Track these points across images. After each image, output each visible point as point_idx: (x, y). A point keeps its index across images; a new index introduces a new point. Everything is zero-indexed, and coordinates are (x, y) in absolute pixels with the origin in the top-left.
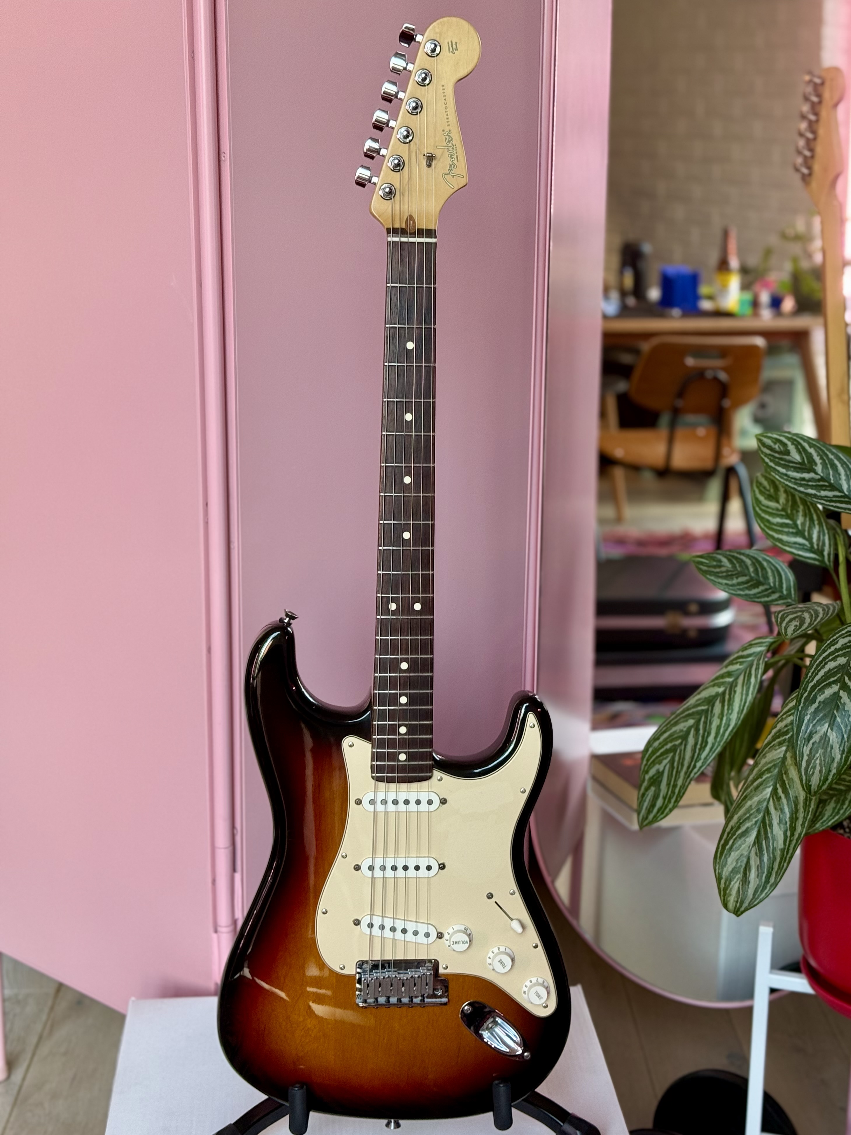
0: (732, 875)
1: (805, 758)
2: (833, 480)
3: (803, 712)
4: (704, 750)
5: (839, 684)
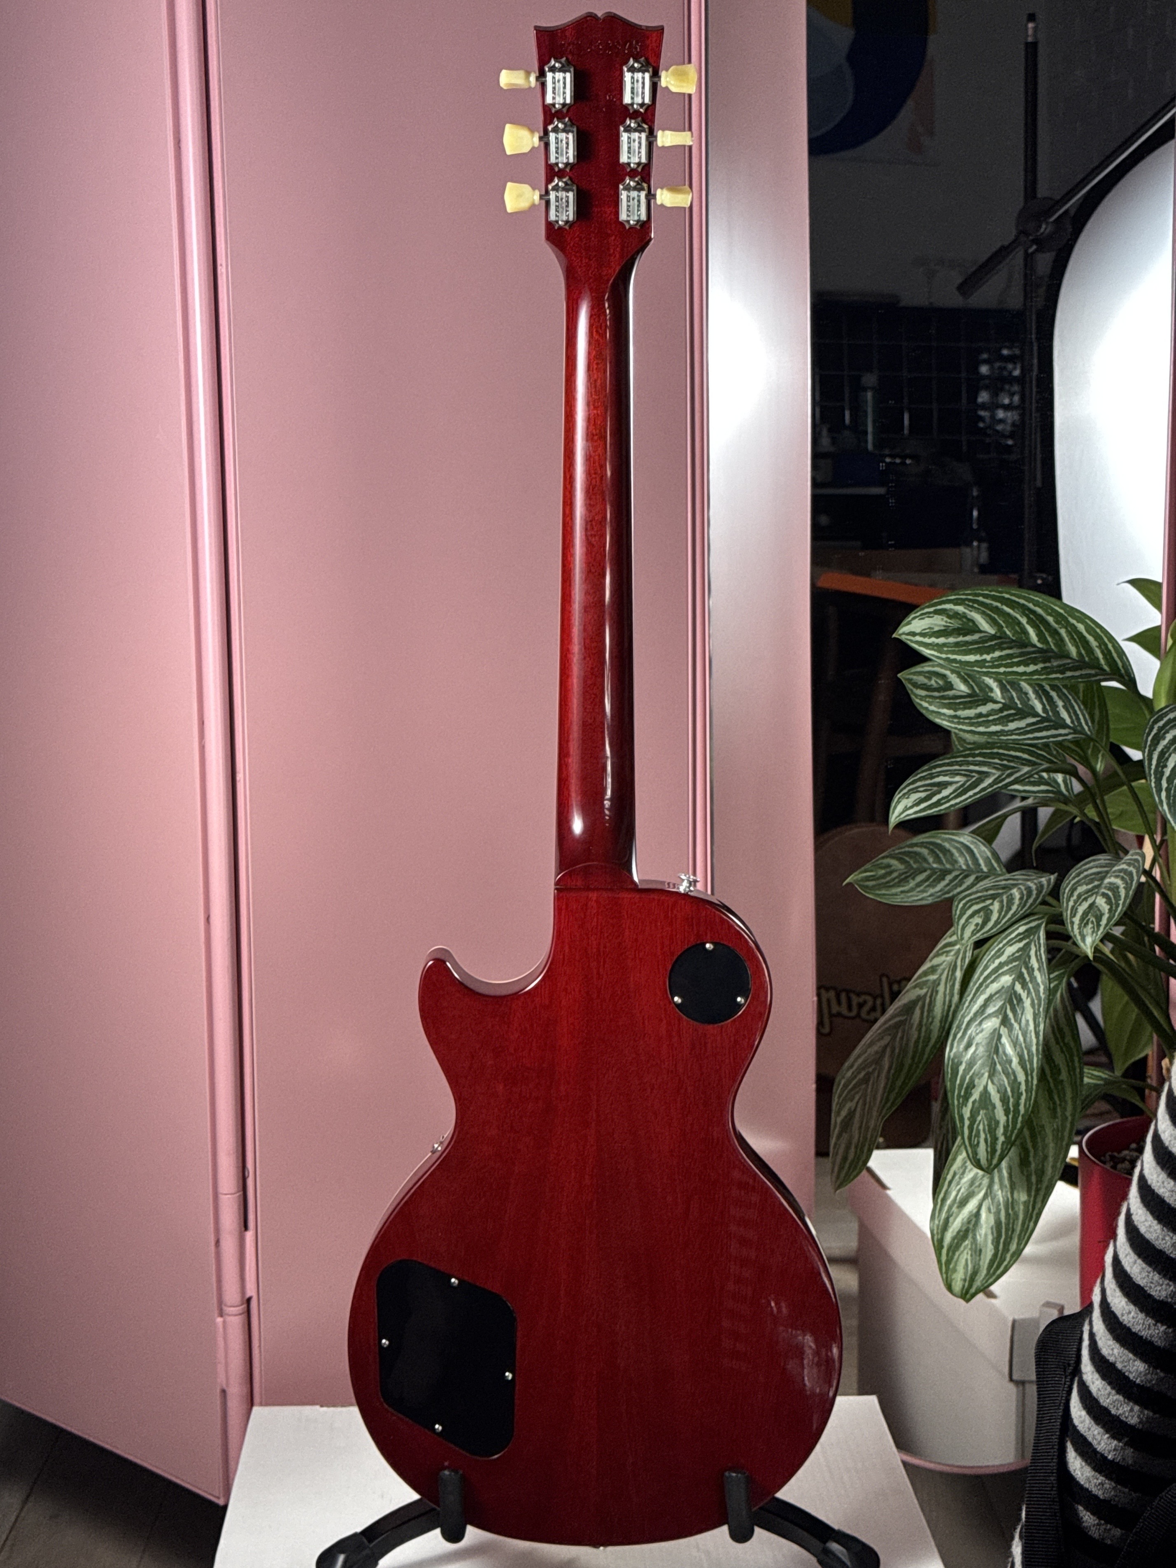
0: (956, 1241)
1: (967, 1122)
5: (1000, 1017)
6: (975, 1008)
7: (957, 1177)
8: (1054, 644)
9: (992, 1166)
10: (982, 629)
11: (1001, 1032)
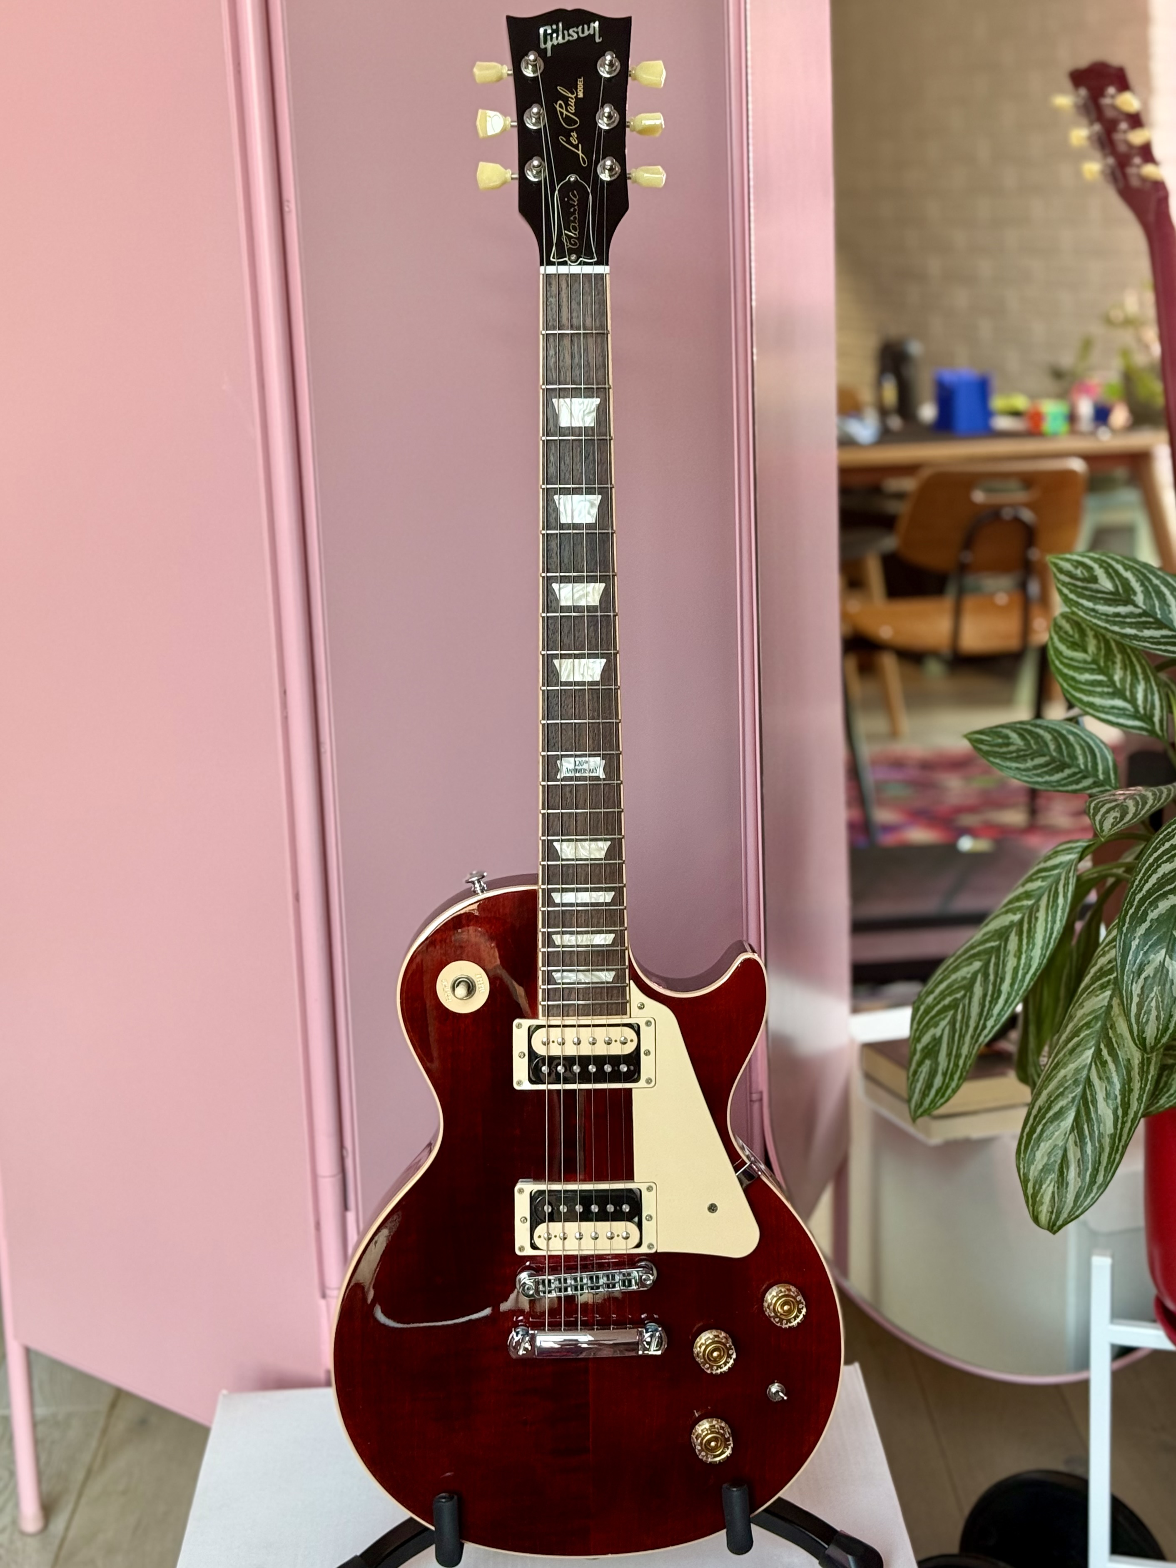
0: (1042, 1174)
1: (1136, 1000)
2: (1161, 614)
3: (1129, 935)
4: (996, 1003)
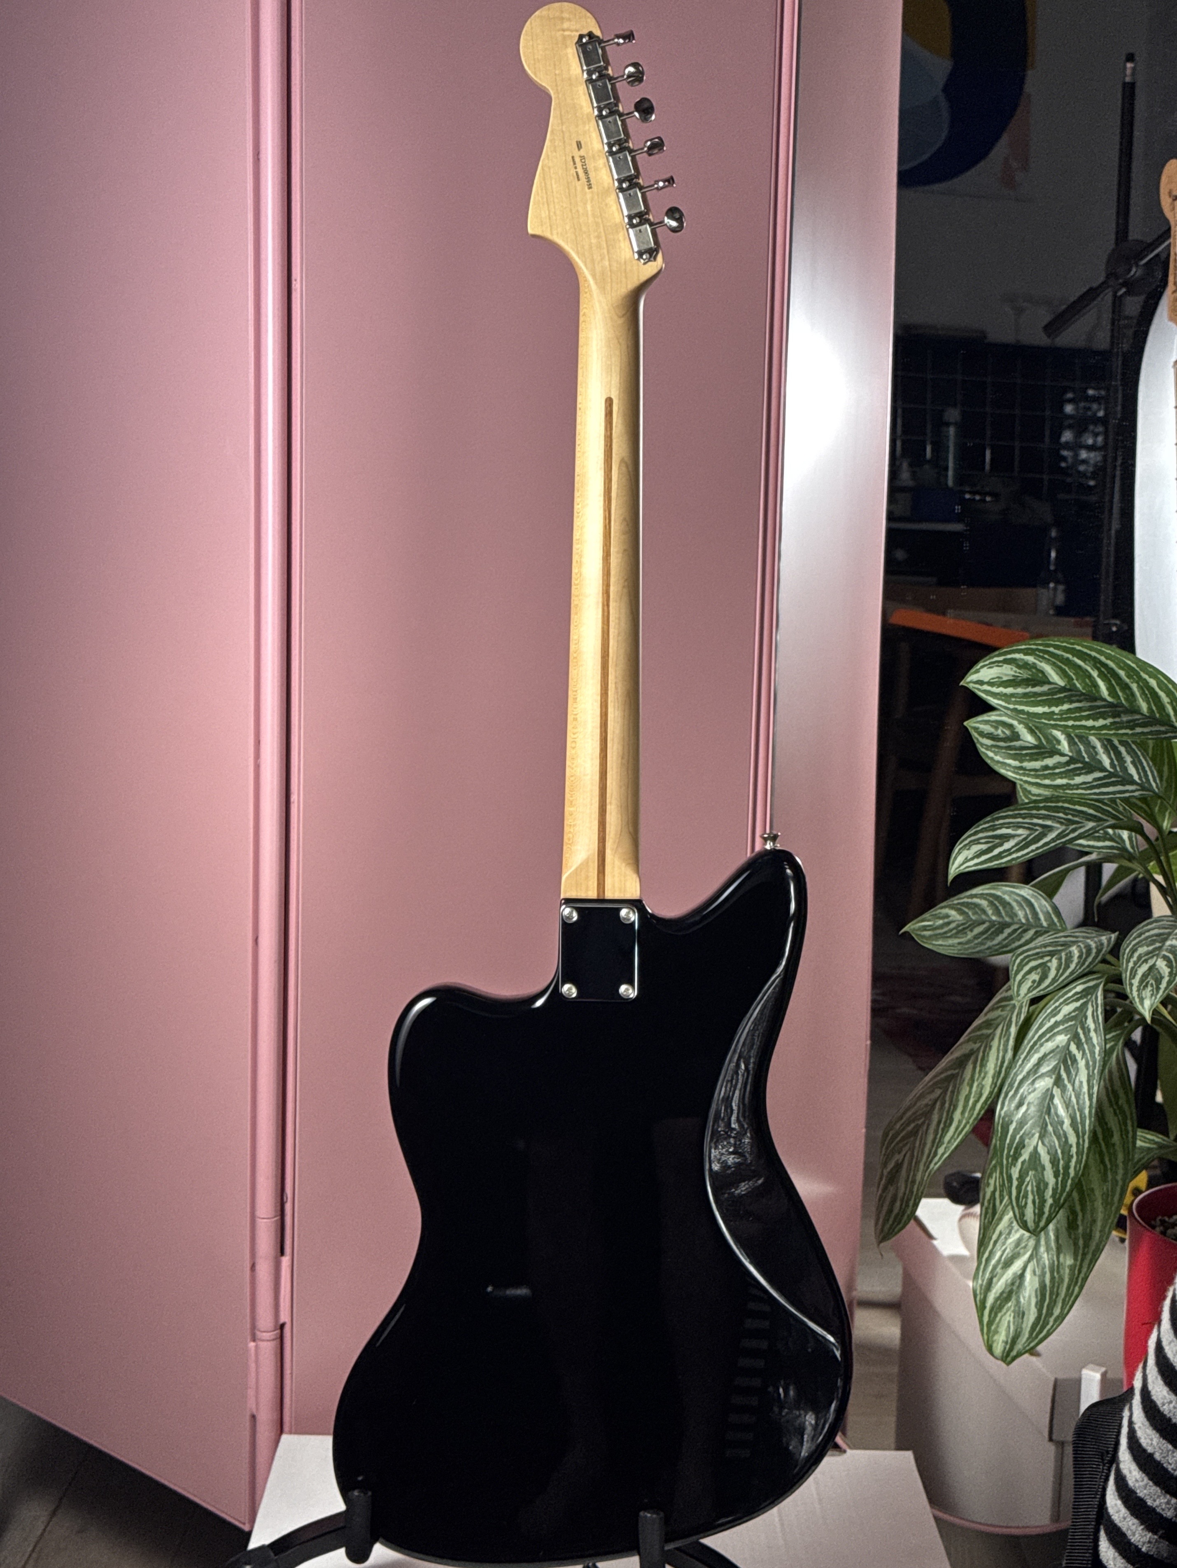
0: (999, 1302)
5: (1054, 1077)
6: (1029, 1066)
7: (1003, 1237)
8: (1126, 699)
9: (1039, 1229)
10: (1051, 680)
11: (1054, 1092)
